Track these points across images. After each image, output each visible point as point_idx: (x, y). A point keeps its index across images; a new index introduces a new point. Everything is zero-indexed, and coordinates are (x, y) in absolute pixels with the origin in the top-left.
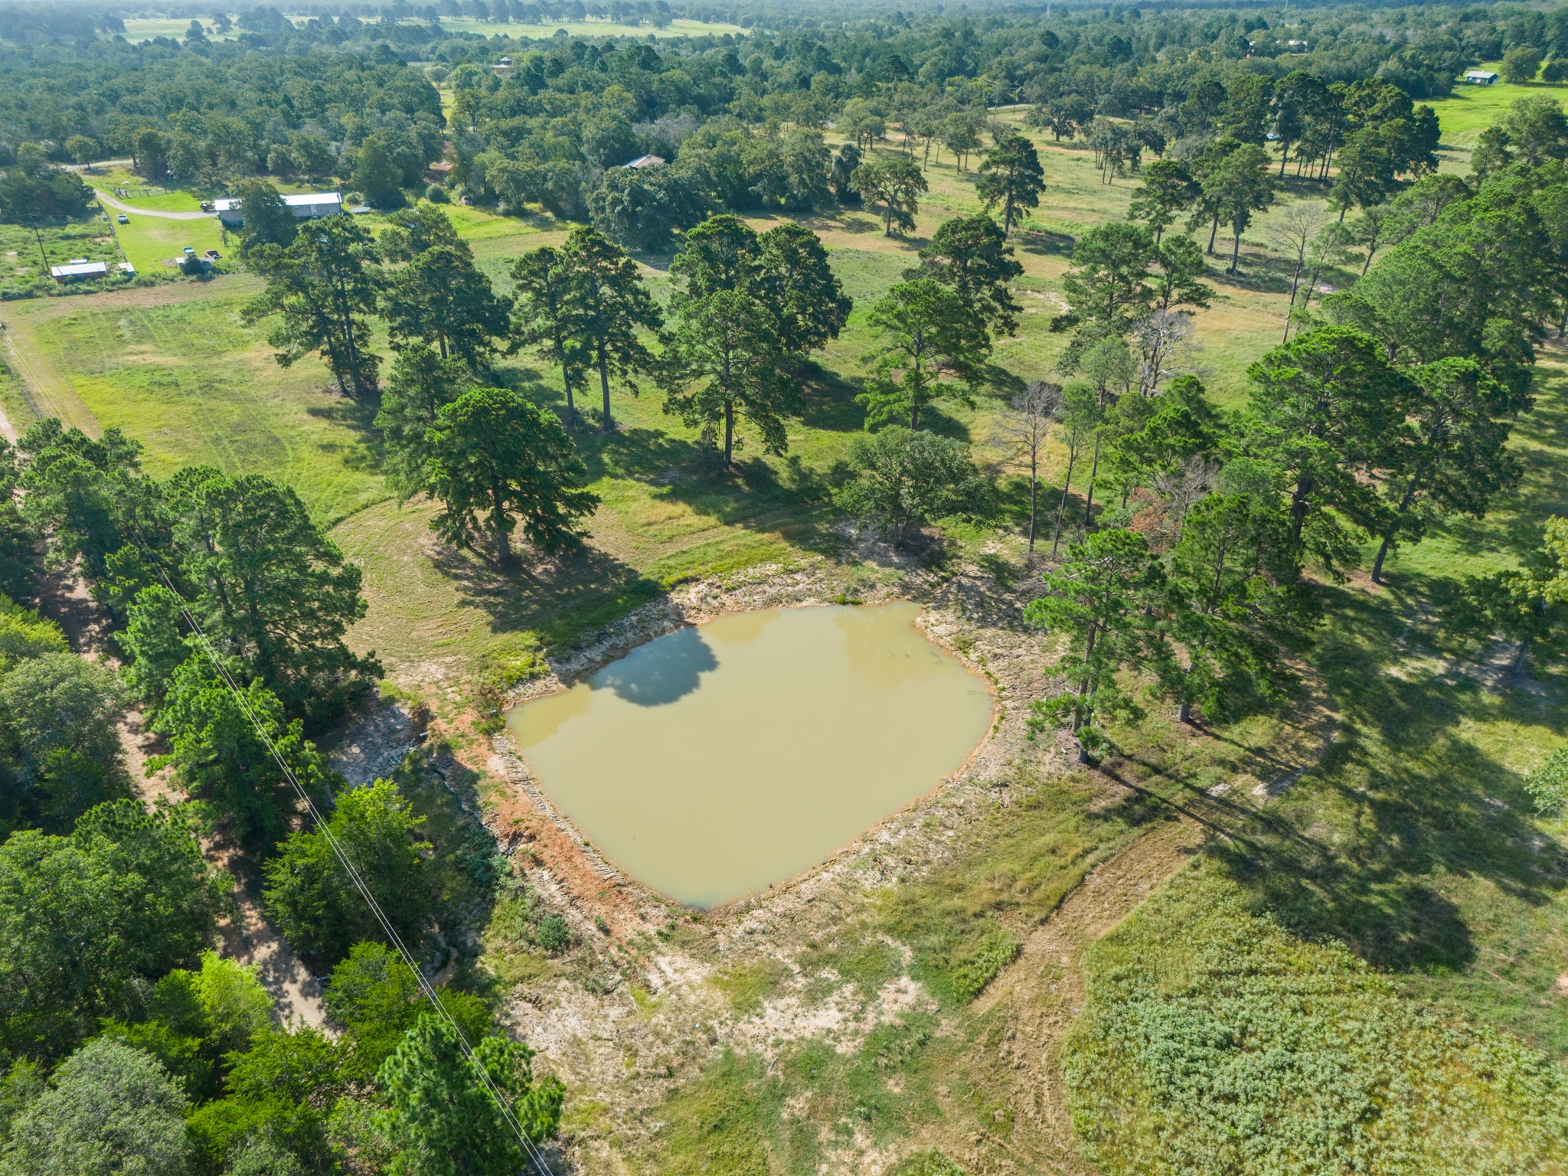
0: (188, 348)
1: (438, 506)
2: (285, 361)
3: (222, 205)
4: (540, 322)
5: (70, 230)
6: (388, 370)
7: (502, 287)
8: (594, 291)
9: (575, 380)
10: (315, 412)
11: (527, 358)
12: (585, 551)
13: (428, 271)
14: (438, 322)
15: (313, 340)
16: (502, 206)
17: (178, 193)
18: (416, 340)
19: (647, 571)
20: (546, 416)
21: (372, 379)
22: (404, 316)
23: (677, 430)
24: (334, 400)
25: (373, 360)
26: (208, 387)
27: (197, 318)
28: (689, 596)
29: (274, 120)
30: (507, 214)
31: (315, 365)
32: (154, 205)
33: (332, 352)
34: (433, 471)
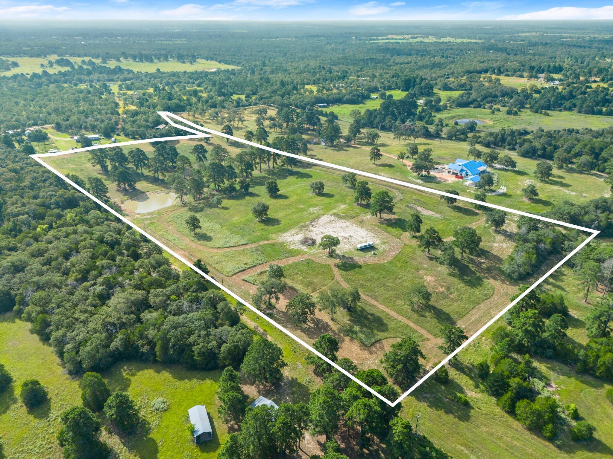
0: (76, 165)
1: (117, 183)
2: (94, 166)
3: (76, 138)
4: (131, 161)
5: (46, 143)
6: (110, 167)
7: (127, 155)
8: (140, 156)
9: (137, 168)
10: (99, 174)
11: (130, 165)
12: (136, 189)
13: (115, 154)
14: (117, 160)
15: (98, 163)
16: (131, 137)
17: (64, 134)
18: (114, 163)
19: (143, 191)
20: (130, 172)
21: (107, 169)
22: (112, 160)
23: (151, 174)
24: (101, 172)
25: (107, 166)
26: (82, 170)
27: (76, 159)
28: (148, 193)
29: (83, 118)
30: (132, 138)
31: (98, 167)
32: (60, 137)
33: (101, 165)
34: (116, 178)
